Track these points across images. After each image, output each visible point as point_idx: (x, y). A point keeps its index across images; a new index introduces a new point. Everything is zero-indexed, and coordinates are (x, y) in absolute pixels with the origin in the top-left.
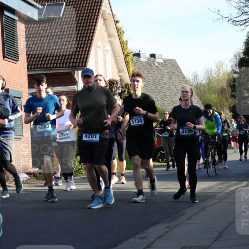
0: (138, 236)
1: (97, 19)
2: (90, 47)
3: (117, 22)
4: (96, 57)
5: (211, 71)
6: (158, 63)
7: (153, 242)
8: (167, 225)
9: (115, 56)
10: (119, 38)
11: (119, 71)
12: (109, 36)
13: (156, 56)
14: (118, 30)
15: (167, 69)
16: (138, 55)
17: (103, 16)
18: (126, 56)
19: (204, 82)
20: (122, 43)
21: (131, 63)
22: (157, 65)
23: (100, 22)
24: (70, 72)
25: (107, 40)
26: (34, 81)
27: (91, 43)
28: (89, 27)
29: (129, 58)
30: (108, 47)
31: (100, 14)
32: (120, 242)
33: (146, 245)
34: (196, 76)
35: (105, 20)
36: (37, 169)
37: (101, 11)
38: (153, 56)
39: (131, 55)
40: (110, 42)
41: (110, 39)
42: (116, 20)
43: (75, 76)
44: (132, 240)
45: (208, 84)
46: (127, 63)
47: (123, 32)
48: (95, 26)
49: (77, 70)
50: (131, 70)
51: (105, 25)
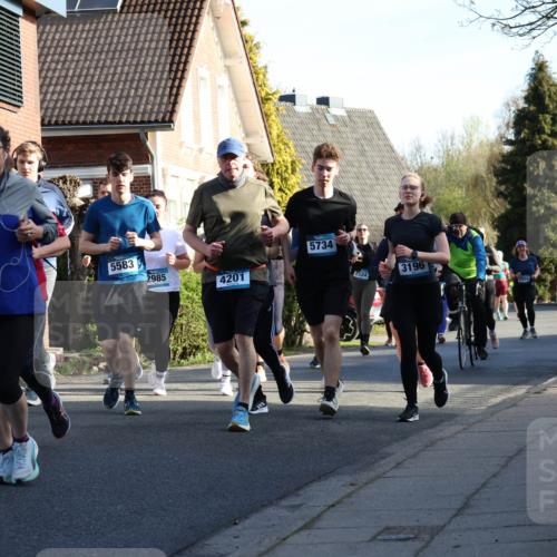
0: (284, 503)
1: (198, 16)
2: (182, 78)
3: (244, 23)
4: (196, 101)
5: (452, 138)
6: (335, 117)
7: (318, 517)
8: (348, 479)
9: (238, 101)
10: (249, 59)
11: (247, 134)
12: (226, 55)
13: (331, 102)
14: (245, 41)
15: (354, 131)
16: (290, 99)
17: (212, 9)
18: (263, 101)
19: (436, 162)
20: (254, 72)
21: (273, 117)
22: (332, 121)
23: (206, 23)
24: (137, 135)
25: (220, 64)
27: (184, 70)
28: (180, 33)
29: (270, 107)
30: (224, 80)
31: (207, 5)
32: (245, 516)
33: (300, 524)
34: (418, 149)
35: (216, 18)
36: (60, 351)
38: (324, 101)
39: (275, 99)
40: (228, 68)
41: (229, 62)
42: (242, 18)
43: (148, 143)
44: (270, 511)
45: (446, 166)
46: (265, 116)
47: (257, 46)
48: (194, 31)
49: (154, 129)
50: (275, 132)
51: (218, 29)
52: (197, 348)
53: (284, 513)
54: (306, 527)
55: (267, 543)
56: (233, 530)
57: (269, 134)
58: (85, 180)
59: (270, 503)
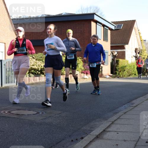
0: (143, 96)
3: (139, 30)
9: (138, 41)
10: (139, 35)
11: (139, 46)
12: (136, 35)
14: (139, 33)
16: (145, 41)
18: (141, 41)
20: (140, 37)
21: (143, 43)
23: (133, 30)
24: (123, 46)
25: (135, 36)
26: (112, 48)
30: (136, 38)
31: (134, 28)
32: (137, 98)
35: (135, 30)
36: (112, 75)
37: (134, 27)
39: (143, 41)
40: (136, 36)
43: (125, 47)
44: (141, 98)
46: (141, 43)
49: (126, 45)
50: (143, 45)
51: (135, 31)
52: (131, 75)
53: (143, 98)
54: (146, 100)
55: (141, 102)
56: (136, 100)
57: (142, 45)
58: (116, 52)
59: (141, 96)
